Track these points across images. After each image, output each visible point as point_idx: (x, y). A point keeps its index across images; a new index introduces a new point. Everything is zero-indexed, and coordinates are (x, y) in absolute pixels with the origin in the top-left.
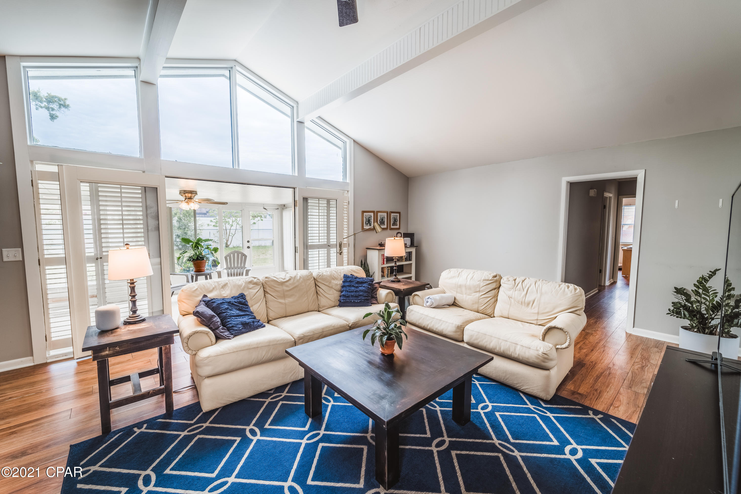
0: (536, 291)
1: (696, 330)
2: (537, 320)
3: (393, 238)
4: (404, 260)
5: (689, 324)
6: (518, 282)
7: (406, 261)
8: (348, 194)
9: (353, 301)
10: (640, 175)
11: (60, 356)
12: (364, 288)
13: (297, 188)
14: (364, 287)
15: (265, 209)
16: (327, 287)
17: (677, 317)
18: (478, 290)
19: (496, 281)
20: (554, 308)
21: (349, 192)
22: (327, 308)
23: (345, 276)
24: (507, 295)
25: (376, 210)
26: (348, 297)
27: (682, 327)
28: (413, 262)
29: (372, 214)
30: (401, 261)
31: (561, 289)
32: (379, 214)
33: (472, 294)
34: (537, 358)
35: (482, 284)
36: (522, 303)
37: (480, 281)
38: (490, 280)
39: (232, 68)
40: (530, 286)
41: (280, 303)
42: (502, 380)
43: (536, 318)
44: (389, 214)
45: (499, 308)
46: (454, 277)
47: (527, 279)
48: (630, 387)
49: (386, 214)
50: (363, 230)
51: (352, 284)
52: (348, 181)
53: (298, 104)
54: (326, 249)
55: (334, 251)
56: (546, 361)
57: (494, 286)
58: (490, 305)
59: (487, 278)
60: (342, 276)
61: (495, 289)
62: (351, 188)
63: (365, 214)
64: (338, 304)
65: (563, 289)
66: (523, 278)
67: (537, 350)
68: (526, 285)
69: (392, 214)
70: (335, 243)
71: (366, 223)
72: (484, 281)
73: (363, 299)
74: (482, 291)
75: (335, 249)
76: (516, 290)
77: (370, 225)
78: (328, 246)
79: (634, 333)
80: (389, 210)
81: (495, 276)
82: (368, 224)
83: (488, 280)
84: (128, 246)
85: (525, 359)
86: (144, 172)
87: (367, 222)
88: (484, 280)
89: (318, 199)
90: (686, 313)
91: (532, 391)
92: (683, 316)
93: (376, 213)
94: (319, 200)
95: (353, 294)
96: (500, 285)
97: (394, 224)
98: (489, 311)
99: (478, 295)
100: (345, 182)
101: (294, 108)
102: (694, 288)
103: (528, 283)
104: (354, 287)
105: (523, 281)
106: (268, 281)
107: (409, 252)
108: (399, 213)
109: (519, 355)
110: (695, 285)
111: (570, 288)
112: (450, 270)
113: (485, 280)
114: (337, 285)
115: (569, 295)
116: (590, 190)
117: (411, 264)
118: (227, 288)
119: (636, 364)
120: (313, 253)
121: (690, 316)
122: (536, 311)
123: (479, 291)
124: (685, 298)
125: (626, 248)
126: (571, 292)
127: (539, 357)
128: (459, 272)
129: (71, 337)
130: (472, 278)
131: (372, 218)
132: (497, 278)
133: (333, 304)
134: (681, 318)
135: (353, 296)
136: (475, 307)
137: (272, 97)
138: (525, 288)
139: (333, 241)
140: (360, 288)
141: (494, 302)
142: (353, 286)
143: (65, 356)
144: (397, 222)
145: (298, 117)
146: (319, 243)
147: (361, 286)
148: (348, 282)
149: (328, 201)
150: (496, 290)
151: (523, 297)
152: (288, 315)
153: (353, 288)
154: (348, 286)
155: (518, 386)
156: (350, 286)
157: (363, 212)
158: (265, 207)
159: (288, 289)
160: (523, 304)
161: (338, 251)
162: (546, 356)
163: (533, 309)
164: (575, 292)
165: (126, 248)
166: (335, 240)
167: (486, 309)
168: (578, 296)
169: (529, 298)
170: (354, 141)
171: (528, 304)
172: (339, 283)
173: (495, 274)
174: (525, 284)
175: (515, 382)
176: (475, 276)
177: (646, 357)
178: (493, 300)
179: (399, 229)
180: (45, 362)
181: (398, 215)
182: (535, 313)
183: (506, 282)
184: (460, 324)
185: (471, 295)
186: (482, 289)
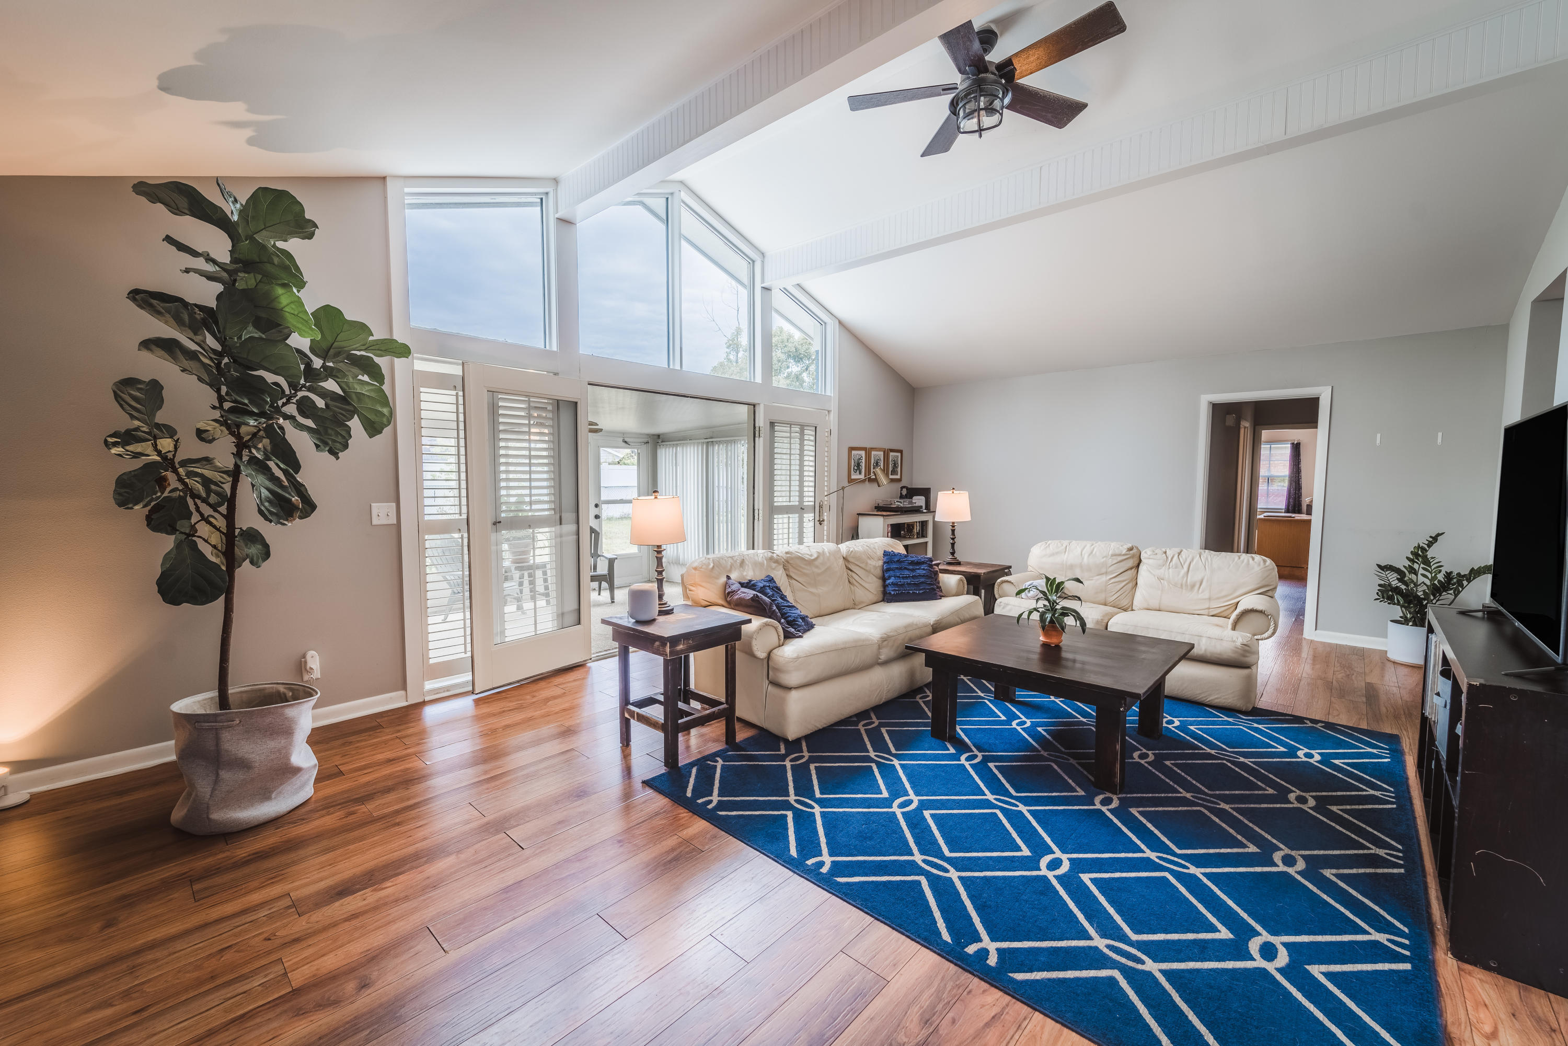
0: (1203, 567)
1: (1411, 624)
2: (1209, 608)
3: (951, 492)
4: (915, 537)
5: (1401, 617)
6: (1172, 556)
7: (918, 538)
8: (829, 417)
9: (911, 592)
10: (1325, 395)
11: (441, 691)
12: (924, 572)
13: (762, 406)
14: (924, 569)
15: (626, 442)
16: (863, 570)
17: (1389, 603)
18: (1104, 570)
19: (1133, 556)
20: (1235, 590)
21: (832, 413)
22: (866, 604)
23: (886, 554)
24: (1155, 576)
25: (868, 446)
26: (902, 585)
27: (1391, 621)
28: (929, 539)
29: (863, 453)
30: (910, 538)
31: (1243, 562)
32: (873, 453)
33: (1094, 578)
34: (1235, 652)
35: (1110, 562)
36: (1182, 585)
37: (1106, 557)
38: (1124, 555)
39: (672, 194)
40: (1193, 560)
41: (811, 593)
42: (1176, 693)
43: (1207, 606)
44: (886, 452)
45: (1140, 597)
46: (1057, 553)
47: (1184, 550)
48: (1343, 697)
49: (882, 453)
50: (851, 481)
51: (904, 565)
52: (828, 393)
53: (764, 257)
54: (797, 515)
55: (809, 517)
56: (1248, 655)
57: (1130, 563)
58: (1126, 593)
59: (1117, 552)
60: (880, 553)
61: (1131, 568)
62: (834, 406)
63: (853, 452)
64: (881, 599)
65: (1245, 561)
66: (1178, 550)
67: (1234, 642)
68: (1186, 559)
69: (892, 454)
70: (813, 503)
71: (854, 468)
72: (1114, 557)
73: (928, 589)
74: (1112, 572)
75: (813, 515)
76: (1169, 568)
77: (860, 473)
78: (801, 508)
79: (1316, 639)
80: (887, 447)
81: (1131, 549)
82: (856, 470)
83: (1120, 555)
84: (656, 494)
85: (1216, 655)
86: (556, 374)
87: (856, 468)
88: (1113, 555)
89: (789, 426)
90: (1400, 598)
91: (1224, 701)
92: (1396, 601)
93: (868, 451)
94: (791, 427)
95: (909, 581)
96: (1140, 561)
97: (894, 472)
98: (1125, 603)
99: (1104, 578)
100: (823, 393)
101: (756, 263)
102: (1407, 563)
103: (1189, 556)
104: (908, 569)
105: (1179, 554)
106: (792, 558)
107: (922, 522)
108: (901, 452)
109: (1205, 650)
110: (1407, 558)
111: (1256, 560)
112: (1046, 543)
113: (1116, 555)
114: (875, 567)
115: (1257, 569)
116: (1227, 416)
117: (926, 543)
118: (747, 568)
119: (1337, 673)
120: (780, 521)
121: (1405, 602)
122: (1207, 596)
123: (1106, 573)
124: (1399, 577)
125: (1263, 517)
126: (1259, 565)
127: (1237, 650)
128: (1064, 546)
129: (470, 655)
130: (1092, 552)
131: (863, 461)
132: (1135, 551)
133: (875, 599)
134: (1394, 604)
135: (910, 584)
136: (1101, 597)
137: (722, 243)
138: (1184, 564)
139: (809, 501)
140: (918, 571)
141: (1133, 588)
142: (906, 568)
143: (448, 691)
144: (897, 468)
145: (763, 281)
146: (789, 504)
147: (918, 569)
148: (894, 562)
149: (802, 427)
150: (1133, 570)
151: (1183, 577)
152: (823, 613)
153: (906, 573)
154: (897, 568)
155: (1202, 698)
156: (900, 569)
157: (851, 449)
158: (626, 439)
159: (820, 571)
160: (1184, 588)
161: (817, 519)
162: (1247, 648)
163: (1202, 592)
164: (1265, 564)
165: (653, 497)
166: (812, 499)
167: (1119, 600)
168: (1269, 570)
169: (1194, 577)
170: (840, 322)
171: (1193, 586)
172: (877, 565)
173: (1130, 545)
174: (1184, 557)
175: (1198, 692)
176: (1095, 550)
177: (1347, 665)
178: (1130, 585)
179: (899, 480)
180: (421, 700)
181: (899, 454)
182: (1205, 599)
183: (1151, 557)
184: (1099, 618)
185: (1092, 580)
186: (1110, 569)
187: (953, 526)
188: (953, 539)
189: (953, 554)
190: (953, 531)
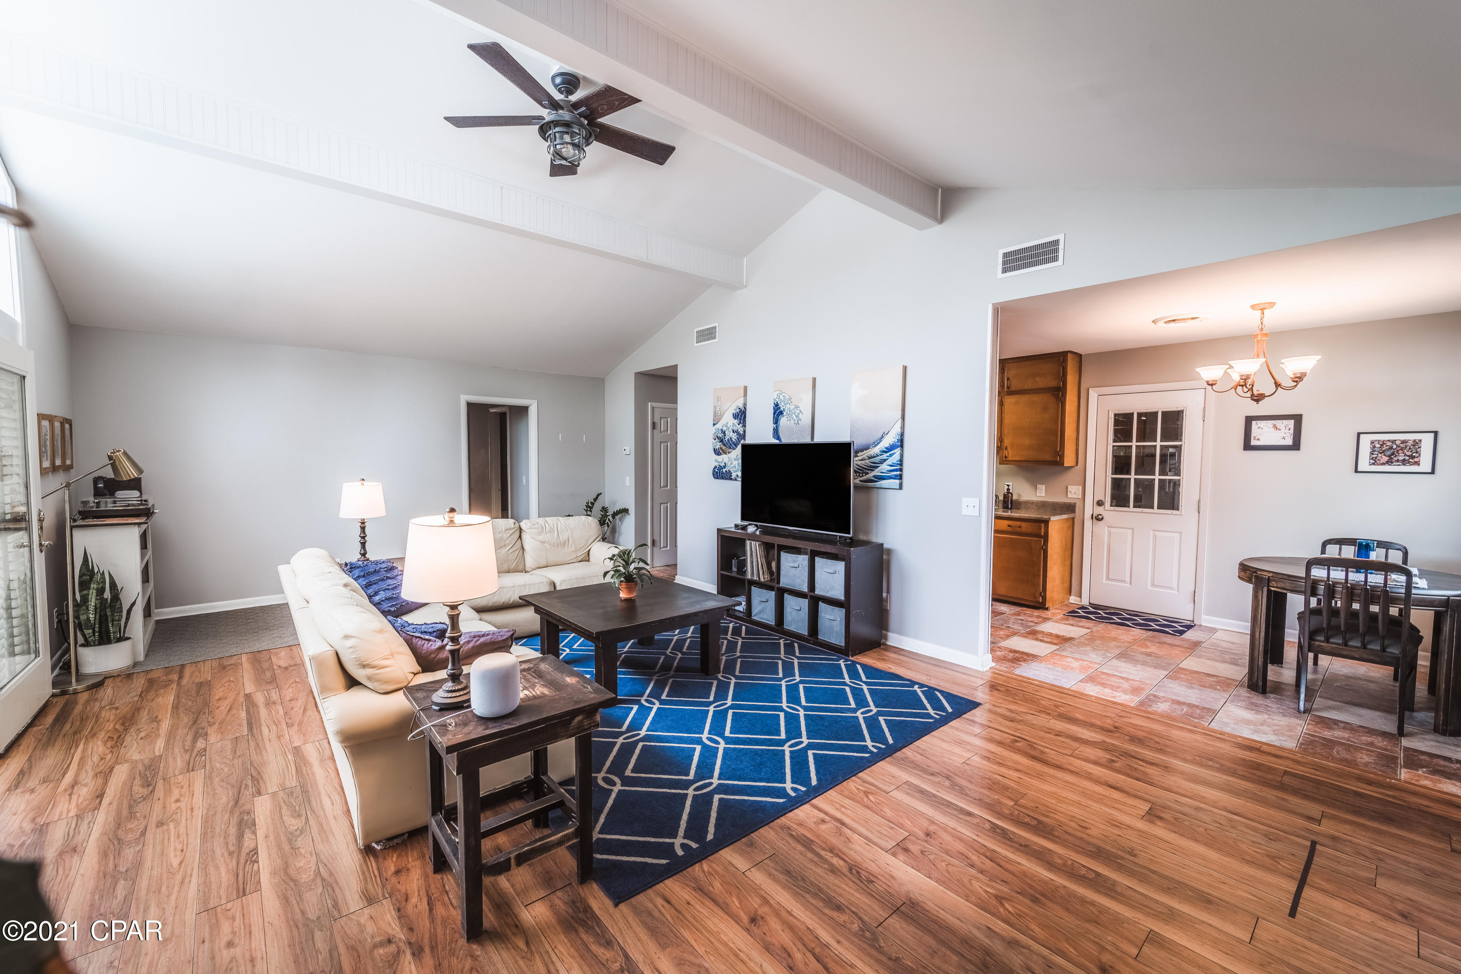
0: (564, 529)
10: (534, 406)
19: (518, 529)
24: (537, 541)
29: (48, 424)
32: (55, 424)
35: (505, 536)
36: (556, 544)
37: (502, 533)
38: (512, 529)
44: (62, 423)
45: (529, 560)
49: (60, 425)
50: (42, 472)
52: (17, 317)
57: (516, 535)
58: (520, 560)
59: (508, 528)
63: (42, 423)
68: (553, 525)
69: (65, 426)
72: (507, 532)
74: (508, 545)
76: (544, 532)
77: (47, 458)
82: (44, 453)
87: (43, 449)
88: (506, 530)
93: (52, 421)
96: (522, 531)
97: (68, 455)
98: (521, 566)
108: (71, 422)
122: (574, 549)
123: (505, 546)
131: (49, 437)
138: (554, 528)
144: (69, 447)
150: (519, 540)
151: (555, 537)
157: (40, 417)
160: (558, 546)
163: (570, 547)
167: (517, 566)
169: (561, 536)
171: (564, 544)
178: (521, 553)
179: (71, 467)
181: (69, 426)
182: (574, 552)
186: (507, 542)
187: (363, 523)
188: (363, 538)
189: (364, 555)
190: (363, 529)
